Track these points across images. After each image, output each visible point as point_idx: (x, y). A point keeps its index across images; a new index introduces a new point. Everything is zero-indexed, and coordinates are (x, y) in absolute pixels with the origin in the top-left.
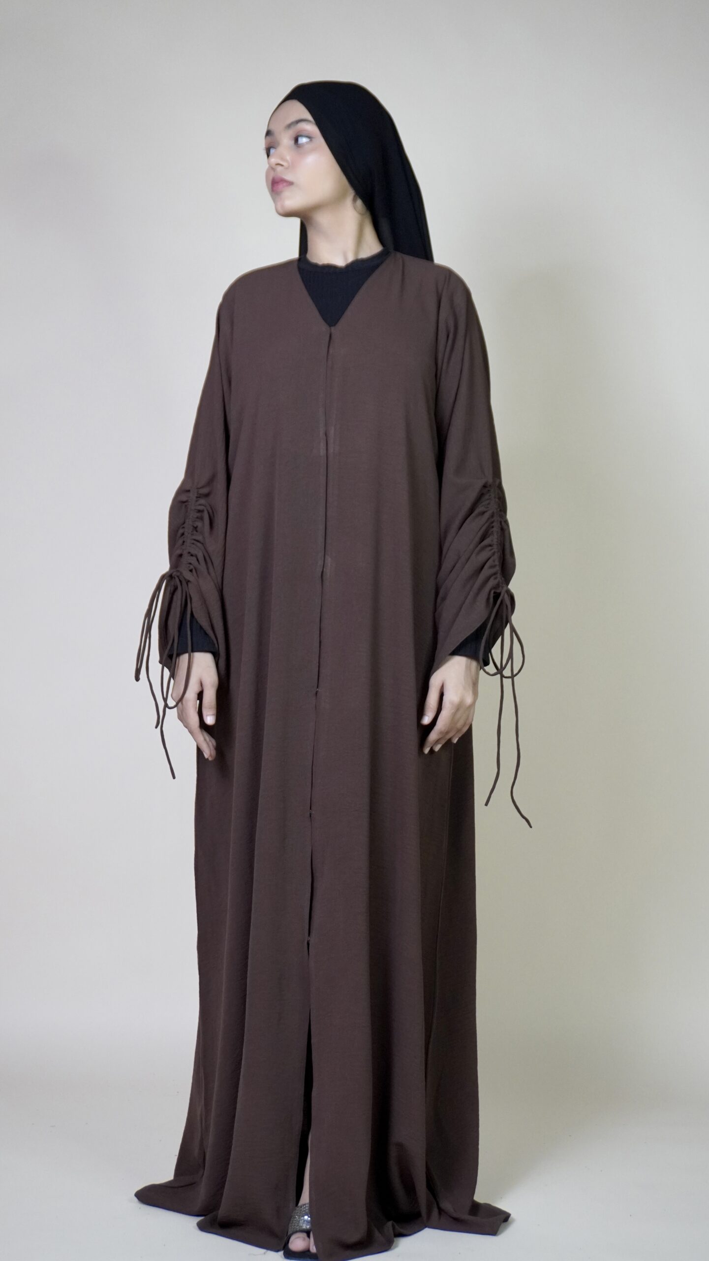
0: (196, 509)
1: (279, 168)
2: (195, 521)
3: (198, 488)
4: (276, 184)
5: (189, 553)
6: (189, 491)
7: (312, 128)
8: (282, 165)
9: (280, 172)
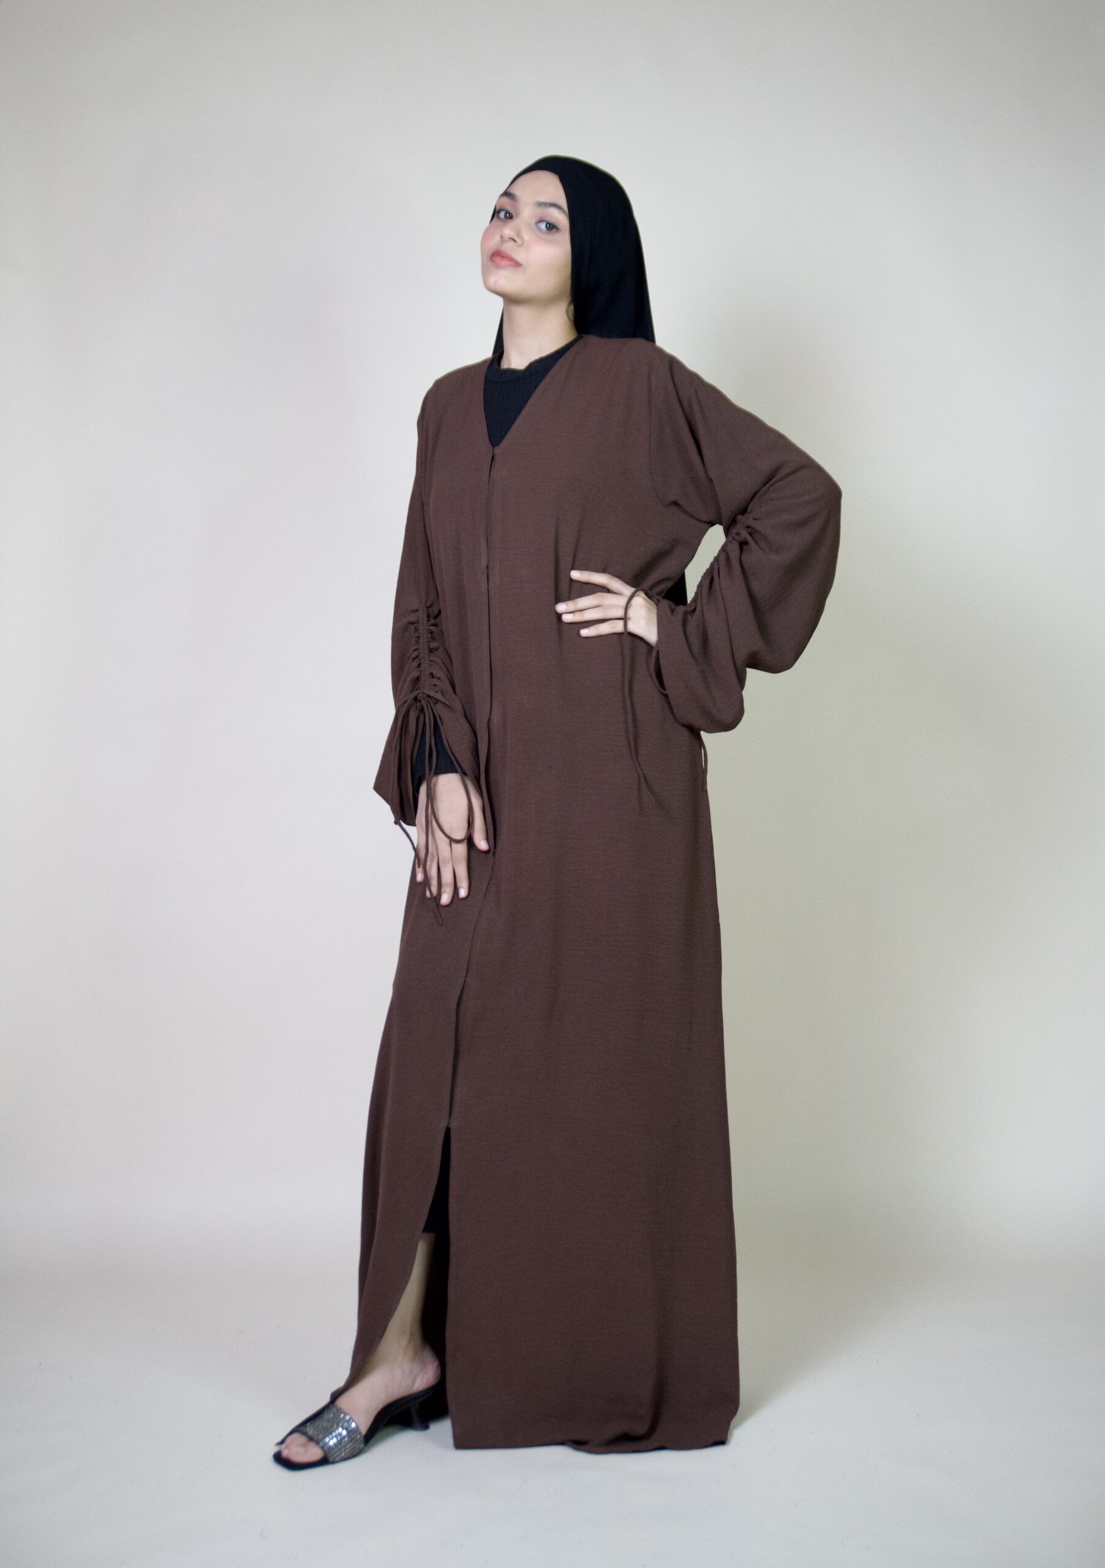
0: (429, 630)
1: (511, 244)
2: (430, 642)
3: (427, 607)
4: (496, 257)
5: (431, 674)
6: (417, 610)
7: (562, 219)
8: (515, 241)
9: (508, 248)
